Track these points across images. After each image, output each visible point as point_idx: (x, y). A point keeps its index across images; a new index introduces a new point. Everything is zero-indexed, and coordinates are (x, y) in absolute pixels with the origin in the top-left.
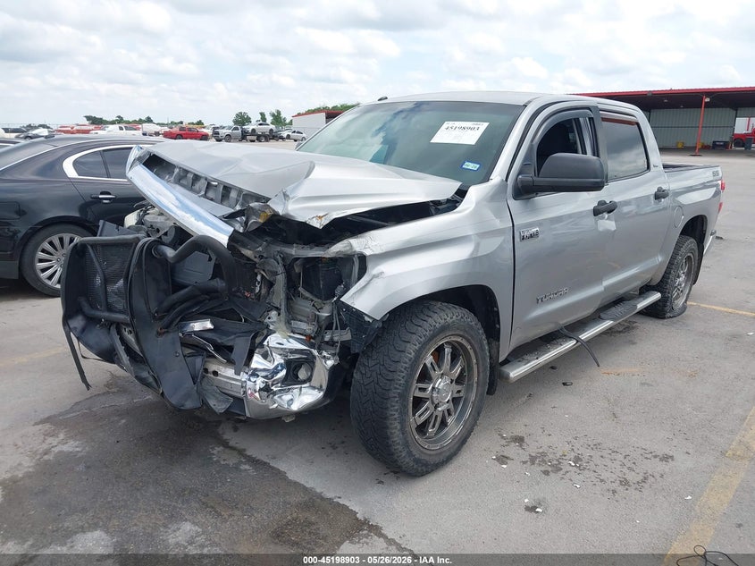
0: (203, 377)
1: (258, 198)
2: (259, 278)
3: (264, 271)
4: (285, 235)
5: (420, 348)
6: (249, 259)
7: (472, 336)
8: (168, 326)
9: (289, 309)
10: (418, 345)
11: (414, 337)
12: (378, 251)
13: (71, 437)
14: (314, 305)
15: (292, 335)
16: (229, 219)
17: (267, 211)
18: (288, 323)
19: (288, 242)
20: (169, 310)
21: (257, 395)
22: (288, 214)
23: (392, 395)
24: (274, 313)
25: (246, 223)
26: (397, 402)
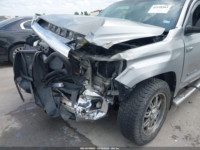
0: (60, 105)
1: (81, 35)
2: (81, 67)
3: (83, 65)
4: (91, 50)
5: (149, 100)
6: (77, 60)
7: (166, 92)
8: (47, 85)
9: (93, 80)
10: (148, 99)
11: (147, 95)
12: (132, 58)
13: (16, 121)
14: (103, 80)
15: (94, 90)
16: (69, 44)
17: (84, 41)
18: (92, 86)
19: (93, 54)
20: (47, 79)
21: (80, 114)
22: (93, 43)
23: (136, 119)
24: (87, 82)
25: (76, 46)
26: (138, 122)
